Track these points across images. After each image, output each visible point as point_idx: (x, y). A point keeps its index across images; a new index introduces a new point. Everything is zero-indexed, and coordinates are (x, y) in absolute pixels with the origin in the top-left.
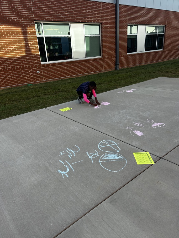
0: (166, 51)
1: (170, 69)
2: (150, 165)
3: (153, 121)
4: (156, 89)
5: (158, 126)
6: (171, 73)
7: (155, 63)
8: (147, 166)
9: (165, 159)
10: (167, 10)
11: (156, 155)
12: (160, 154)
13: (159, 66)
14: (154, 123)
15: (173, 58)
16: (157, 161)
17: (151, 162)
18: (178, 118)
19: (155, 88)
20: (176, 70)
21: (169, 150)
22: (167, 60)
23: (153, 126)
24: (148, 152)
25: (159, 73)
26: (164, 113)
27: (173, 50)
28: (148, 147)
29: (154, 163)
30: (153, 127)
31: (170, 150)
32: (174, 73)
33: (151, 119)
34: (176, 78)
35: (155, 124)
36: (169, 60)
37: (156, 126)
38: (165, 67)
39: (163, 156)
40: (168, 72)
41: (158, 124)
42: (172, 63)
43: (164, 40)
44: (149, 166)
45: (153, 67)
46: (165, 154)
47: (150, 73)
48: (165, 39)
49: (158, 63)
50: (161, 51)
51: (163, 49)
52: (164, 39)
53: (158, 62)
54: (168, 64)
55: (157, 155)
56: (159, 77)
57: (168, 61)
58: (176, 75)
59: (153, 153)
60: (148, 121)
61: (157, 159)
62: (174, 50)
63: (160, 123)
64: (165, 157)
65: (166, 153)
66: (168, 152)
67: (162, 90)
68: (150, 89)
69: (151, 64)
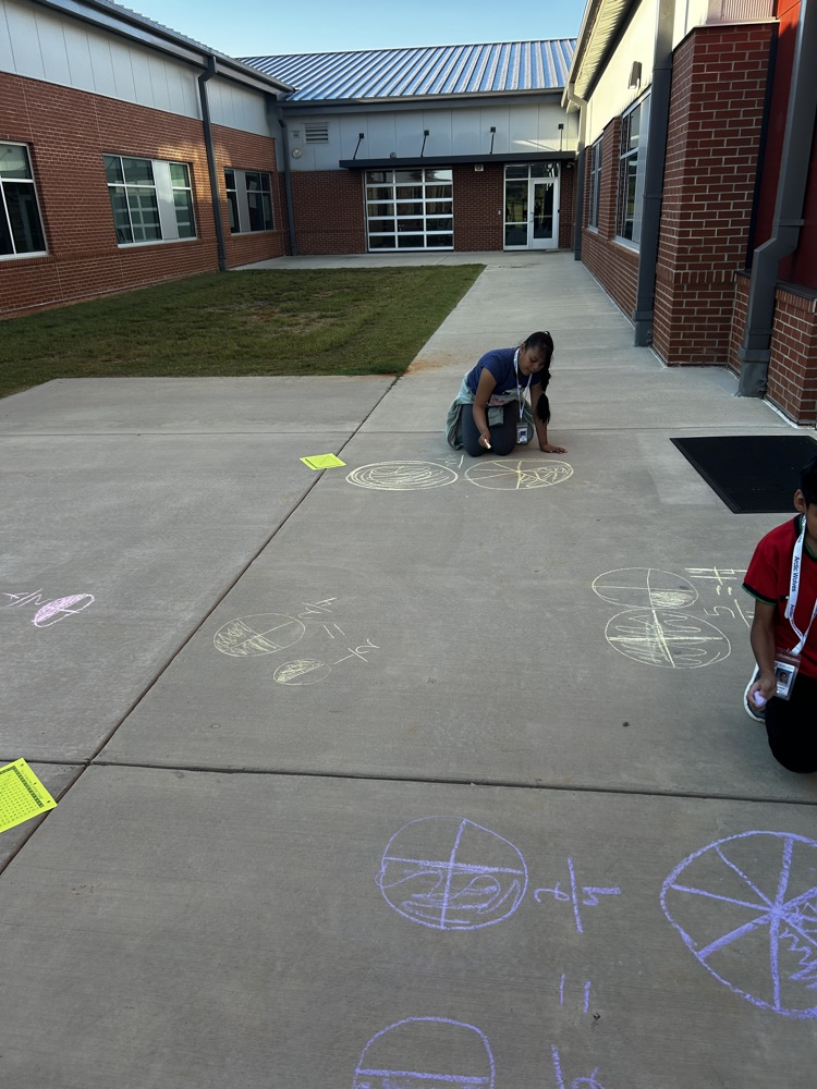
0: (64, 260)
1: (98, 340)
2: (35, 823)
3: (36, 595)
4: (42, 439)
5: (61, 614)
6: (104, 358)
7: (28, 314)
8: (21, 836)
9: (104, 764)
10: (19, 74)
11: (60, 759)
12: (80, 747)
13: (50, 327)
14: (41, 606)
15: (108, 292)
16: (67, 790)
17: (41, 805)
18: (147, 552)
19: (39, 433)
20: (127, 341)
21: (118, 713)
22: (83, 301)
23: (39, 618)
24: (20, 763)
25: (52, 359)
26: (86, 543)
27: (97, 256)
28: (21, 736)
29: (54, 804)
30: (39, 624)
31: (125, 711)
32: (119, 357)
33: (29, 587)
34: (126, 375)
35: (48, 606)
36: (90, 297)
37: (52, 614)
38: (76, 330)
39: (94, 750)
40: (90, 354)
41: (63, 604)
42: (105, 314)
43: (43, 211)
44: (29, 831)
45: (19, 332)
46: (103, 738)
47: (7, 364)
48: (42, 203)
49: (41, 314)
50: (43, 258)
51: (51, 252)
52: (43, 207)
53: (43, 309)
54: (87, 317)
55: (68, 759)
56: (52, 378)
57: (87, 305)
58: (125, 363)
59: (46, 756)
60: (15, 600)
61: (66, 777)
62: (102, 255)
63: (70, 597)
64: (105, 753)
65: (109, 731)
66: (115, 725)
67: (68, 439)
68: (13, 441)
69: (7, 321)
